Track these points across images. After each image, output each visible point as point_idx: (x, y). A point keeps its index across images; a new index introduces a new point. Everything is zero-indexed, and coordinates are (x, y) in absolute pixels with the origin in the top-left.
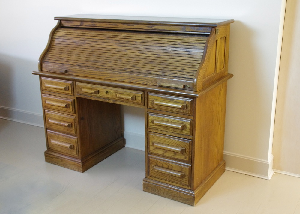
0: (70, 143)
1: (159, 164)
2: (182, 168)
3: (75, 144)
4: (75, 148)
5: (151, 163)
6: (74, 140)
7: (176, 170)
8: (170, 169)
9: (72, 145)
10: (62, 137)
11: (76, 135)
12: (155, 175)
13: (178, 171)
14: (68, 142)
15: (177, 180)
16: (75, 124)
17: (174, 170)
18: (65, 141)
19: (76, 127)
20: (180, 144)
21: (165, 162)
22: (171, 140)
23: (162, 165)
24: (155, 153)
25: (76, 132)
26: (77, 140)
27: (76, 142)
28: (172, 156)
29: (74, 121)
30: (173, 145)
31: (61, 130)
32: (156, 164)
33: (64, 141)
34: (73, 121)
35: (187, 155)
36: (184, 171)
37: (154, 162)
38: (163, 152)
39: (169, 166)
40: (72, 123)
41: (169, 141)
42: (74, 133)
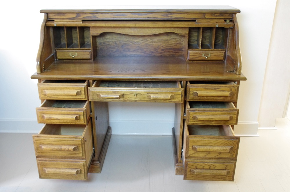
0: (75, 168)
1: (198, 167)
2: (227, 166)
3: (83, 168)
4: (83, 172)
5: (189, 167)
6: (82, 163)
7: (219, 168)
8: (212, 169)
9: (78, 170)
10: (62, 163)
11: (84, 157)
12: (194, 177)
13: (222, 169)
14: (71, 167)
15: (219, 178)
16: (83, 145)
17: (217, 169)
18: (67, 167)
19: (84, 149)
20: (227, 143)
21: (206, 164)
22: (216, 141)
23: (203, 167)
24: (194, 157)
25: (84, 154)
26: (85, 163)
27: (84, 165)
28: (216, 156)
29: (82, 142)
30: (219, 145)
31: (61, 155)
32: (195, 167)
33: (65, 167)
34: (80, 143)
35: (234, 152)
36: (228, 169)
37: (193, 166)
38: (205, 154)
39: (211, 167)
40: (79, 144)
41: (213, 142)
42: (82, 156)
